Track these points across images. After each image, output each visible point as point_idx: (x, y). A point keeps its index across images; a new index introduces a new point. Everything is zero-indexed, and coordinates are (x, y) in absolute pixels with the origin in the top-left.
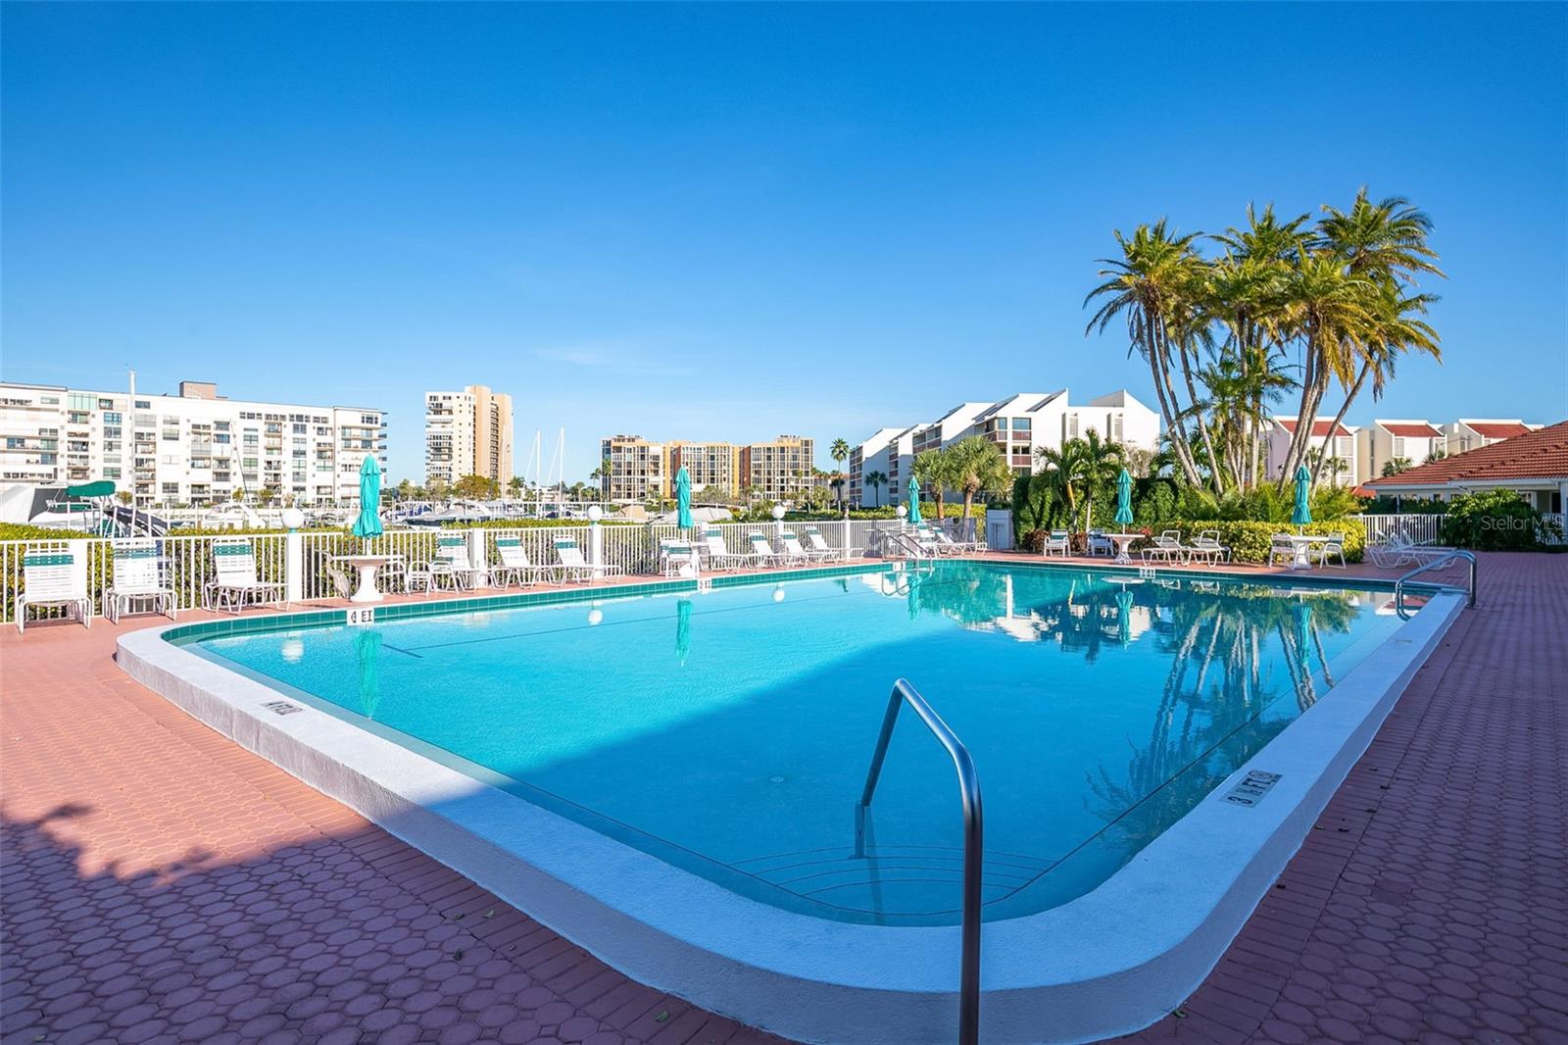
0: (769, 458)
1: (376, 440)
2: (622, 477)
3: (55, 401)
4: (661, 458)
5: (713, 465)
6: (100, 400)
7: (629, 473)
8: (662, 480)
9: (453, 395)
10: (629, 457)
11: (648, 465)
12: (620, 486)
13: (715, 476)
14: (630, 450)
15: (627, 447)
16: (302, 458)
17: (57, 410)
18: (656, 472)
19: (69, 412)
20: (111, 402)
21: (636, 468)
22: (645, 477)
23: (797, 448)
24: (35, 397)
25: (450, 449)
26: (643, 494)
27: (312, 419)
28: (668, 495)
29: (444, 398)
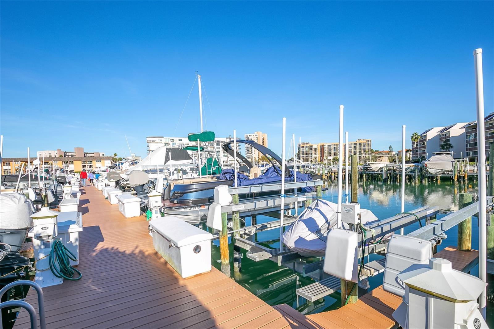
0: (355, 147)
1: (238, 147)
2: (305, 155)
3: (161, 140)
4: (317, 149)
5: (335, 150)
6: (171, 140)
7: (307, 154)
8: (318, 156)
9: (252, 135)
10: (307, 149)
11: (313, 151)
12: (304, 158)
13: (336, 154)
14: (307, 147)
15: (306, 146)
16: (219, 153)
17: (162, 143)
18: (316, 154)
19: (164, 143)
20: (173, 140)
21: (309, 152)
22: (312, 155)
23: (365, 143)
24: (157, 139)
25: (252, 150)
26: (311, 161)
27: (221, 142)
28: (320, 160)
29: (250, 136)
